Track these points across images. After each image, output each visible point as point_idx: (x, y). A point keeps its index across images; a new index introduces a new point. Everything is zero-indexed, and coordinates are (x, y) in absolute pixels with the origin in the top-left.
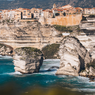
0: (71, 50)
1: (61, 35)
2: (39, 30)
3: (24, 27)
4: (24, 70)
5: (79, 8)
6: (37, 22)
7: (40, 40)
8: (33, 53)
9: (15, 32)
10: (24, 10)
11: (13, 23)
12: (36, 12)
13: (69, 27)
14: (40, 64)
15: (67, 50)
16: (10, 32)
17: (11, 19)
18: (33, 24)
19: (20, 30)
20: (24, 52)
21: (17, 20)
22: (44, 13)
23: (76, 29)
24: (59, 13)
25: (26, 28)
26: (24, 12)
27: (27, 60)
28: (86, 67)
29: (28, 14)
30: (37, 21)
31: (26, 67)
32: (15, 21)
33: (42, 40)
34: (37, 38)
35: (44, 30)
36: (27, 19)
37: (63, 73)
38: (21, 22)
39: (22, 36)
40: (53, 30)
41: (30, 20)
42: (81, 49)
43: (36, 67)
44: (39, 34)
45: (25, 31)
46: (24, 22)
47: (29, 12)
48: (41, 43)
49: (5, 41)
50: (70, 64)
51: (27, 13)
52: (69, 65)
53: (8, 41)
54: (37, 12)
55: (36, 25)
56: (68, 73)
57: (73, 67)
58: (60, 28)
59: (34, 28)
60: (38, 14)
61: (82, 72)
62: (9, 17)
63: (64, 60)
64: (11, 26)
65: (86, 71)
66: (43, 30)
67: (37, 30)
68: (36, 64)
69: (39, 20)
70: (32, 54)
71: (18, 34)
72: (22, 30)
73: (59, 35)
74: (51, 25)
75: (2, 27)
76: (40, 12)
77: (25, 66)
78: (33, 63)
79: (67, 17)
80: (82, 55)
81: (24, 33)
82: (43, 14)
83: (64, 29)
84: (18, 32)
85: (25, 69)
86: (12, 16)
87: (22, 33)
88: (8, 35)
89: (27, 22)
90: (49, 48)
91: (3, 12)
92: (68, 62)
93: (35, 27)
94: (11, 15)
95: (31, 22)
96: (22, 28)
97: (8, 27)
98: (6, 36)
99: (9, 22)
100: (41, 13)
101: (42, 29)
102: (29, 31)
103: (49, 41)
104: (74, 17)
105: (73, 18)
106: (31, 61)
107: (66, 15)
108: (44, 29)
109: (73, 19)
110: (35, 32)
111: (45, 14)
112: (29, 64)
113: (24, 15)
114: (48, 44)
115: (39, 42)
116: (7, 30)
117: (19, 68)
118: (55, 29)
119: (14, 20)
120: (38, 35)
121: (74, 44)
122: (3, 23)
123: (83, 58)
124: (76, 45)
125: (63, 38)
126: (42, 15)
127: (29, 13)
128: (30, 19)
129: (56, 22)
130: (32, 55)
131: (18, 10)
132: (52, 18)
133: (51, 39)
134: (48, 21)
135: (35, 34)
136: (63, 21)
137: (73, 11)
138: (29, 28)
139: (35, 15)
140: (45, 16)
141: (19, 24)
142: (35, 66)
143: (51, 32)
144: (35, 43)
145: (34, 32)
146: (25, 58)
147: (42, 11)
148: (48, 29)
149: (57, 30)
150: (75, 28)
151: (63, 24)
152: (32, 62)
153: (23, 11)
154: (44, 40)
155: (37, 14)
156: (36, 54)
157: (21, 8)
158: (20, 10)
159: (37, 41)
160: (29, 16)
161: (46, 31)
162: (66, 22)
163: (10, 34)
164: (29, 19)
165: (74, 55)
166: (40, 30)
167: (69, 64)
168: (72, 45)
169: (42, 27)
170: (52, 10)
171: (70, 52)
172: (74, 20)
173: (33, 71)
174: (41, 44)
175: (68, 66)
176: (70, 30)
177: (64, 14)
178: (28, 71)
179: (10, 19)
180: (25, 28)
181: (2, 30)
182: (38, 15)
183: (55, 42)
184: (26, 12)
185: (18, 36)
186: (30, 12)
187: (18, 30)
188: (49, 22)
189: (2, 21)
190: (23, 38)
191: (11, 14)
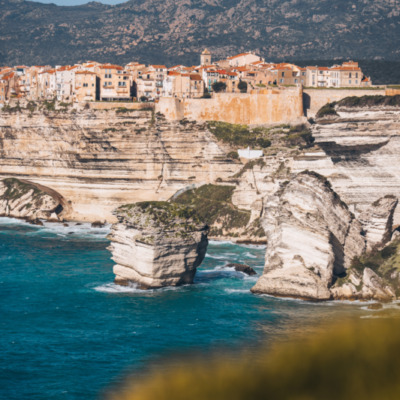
0: (304, 215)
1: (232, 158)
2: (156, 139)
3: (108, 127)
4: (148, 276)
5: (289, 65)
6: (150, 113)
7: (160, 173)
8: (178, 223)
9: (72, 144)
10: (104, 71)
11: (69, 111)
12: (145, 76)
13: (257, 131)
14: (197, 258)
15: (290, 213)
16: (52, 143)
17: (59, 99)
18: (138, 118)
19: (92, 138)
20: (148, 219)
21: (84, 102)
22: (174, 81)
23: (282, 138)
24: (223, 81)
25: (113, 130)
26: (106, 76)
27: (158, 244)
28: (352, 267)
29: (120, 83)
30: (151, 109)
31: (157, 266)
32: (75, 106)
33: (168, 172)
34: (149, 166)
35: (176, 139)
36: (115, 99)
37: (279, 286)
38: (95, 110)
39: (99, 157)
40: (207, 139)
41: (125, 105)
42: (334, 210)
43: (186, 266)
44: (157, 152)
45: (110, 140)
46: (107, 110)
47: (122, 77)
48: (164, 182)
49: (35, 170)
50: (302, 260)
51: (115, 79)
52: (298, 263)
53: (45, 171)
54: (148, 76)
55: (146, 120)
56: (295, 287)
57: (312, 269)
58: (230, 132)
59: (139, 132)
60: (154, 83)
61: (340, 285)
62: (50, 90)
63: (282, 246)
64: (60, 122)
65: (350, 281)
66: (171, 137)
67: (152, 137)
68: (188, 256)
69: (157, 105)
70: (173, 226)
71: (83, 149)
72: (100, 135)
73: (229, 155)
74: (200, 121)
75: (27, 124)
76: (161, 76)
77: (152, 265)
78: (177, 253)
79: (253, 97)
80: (339, 229)
81: (105, 149)
82: (170, 83)
83: (244, 136)
84: (84, 145)
85: (151, 273)
86: (62, 89)
87: (98, 146)
88: (47, 154)
89: (117, 112)
90: (193, 200)
91: (28, 75)
92: (296, 254)
93: (144, 129)
94: (59, 85)
95: (132, 110)
96: (100, 131)
97: (47, 125)
98: (37, 156)
99: (54, 109)
100: (161, 81)
101: (167, 134)
102: (125, 140)
103: (192, 174)
104: (275, 96)
105: (273, 101)
106: (170, 247)
107: (249, 88)
108: (174, 137)
109: (270, 103)
110: (144, 145)
111: (178, 84)
112: (164, 256)
113: (105, 87)
114: (189, 185)
115: (156, 177)
116: (43, 134)
117: (131, 268)
118: (211, 135)
119: (71, 104)
120: (152, 156)
121: (314, 196)
122: (28, 112)
123: (341, 241)
124: (319, 199)
125: (241, 166)
126: (168, 86)
127: (122, 80)
128: (126, 100)
129: (215, 111)
130: (175, 229)
131: (83, 67)
132: (202, 97)
133: (197, 168)
134: (187, 107)
135: (143, 151)
136: (239, 108)
137: (268, 76)
138: (122, 130)
139: (142, 87)
140: (178, 91)
141: (89, 118)
142: (183, 263)
143: (199, 145)
144: (141, 180)
145: (141, 146)
146: (152, 237)
147: (166, 75)
148: (187, 135)
149: (219, 140)
150: (278, 132)
151: (238, 119)
152: (173, 250)
153: (102, 73)
154: (175, 173)
155: (149, 82)
156: (186, 225)
157: (93, 63)
158: (91, 70)
159: (150, 174)
160: (121, 90)
161: (182, 142)
162: (249, 113)
163: (53, 148)
164: (121, 100)
165: (314, 231)
166: (162, 139)
167: (298, 257)
168: (309, 198)
169: (169, 129)
170: (197, 71)
171: (302, 220)
172: (275, 107)
173: (176, 279)
174: (162, 185)
175: (293, 265)
176: (262, 139)
177: (243, 87)
178: (163, 281)
179: (56, 98)
180: (110, 132)
181: (25, 136)
182: (153, 88)
183: (211, 180)
184: (113, 76)
185: (83, 157)
186: (125, 78)
187: (84, 138)
188: (191, 113)
189: (26, 103)
190: (100, 163)
191: (59, 81)
